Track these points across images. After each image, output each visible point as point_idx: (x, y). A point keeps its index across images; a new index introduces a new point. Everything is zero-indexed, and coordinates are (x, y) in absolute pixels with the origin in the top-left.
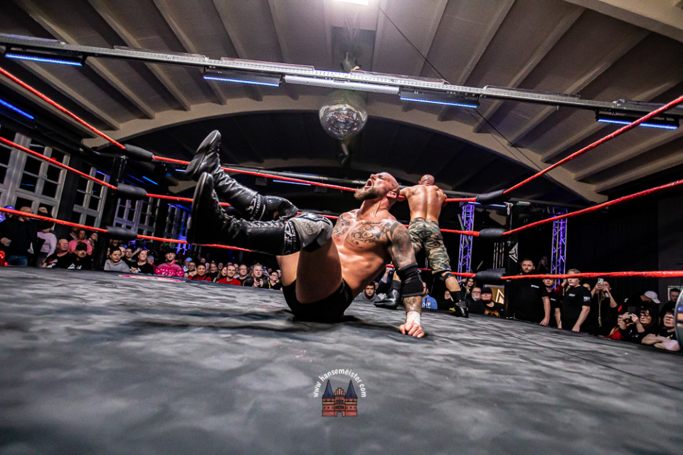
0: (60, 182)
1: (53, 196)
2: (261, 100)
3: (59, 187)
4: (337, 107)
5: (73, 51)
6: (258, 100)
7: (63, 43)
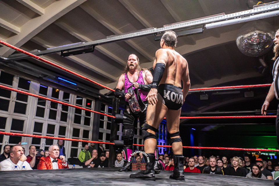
0: (91, 116)
1: (89, 125)
2: (195, 44)
3: (91, 119)
4: (249, 35)
5: (89, 46)
7: (84, 43)
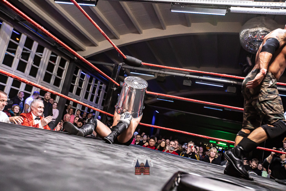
0: (62, 78)
1: (58, 86)
3: (62, 81)
6: (188, 26)
